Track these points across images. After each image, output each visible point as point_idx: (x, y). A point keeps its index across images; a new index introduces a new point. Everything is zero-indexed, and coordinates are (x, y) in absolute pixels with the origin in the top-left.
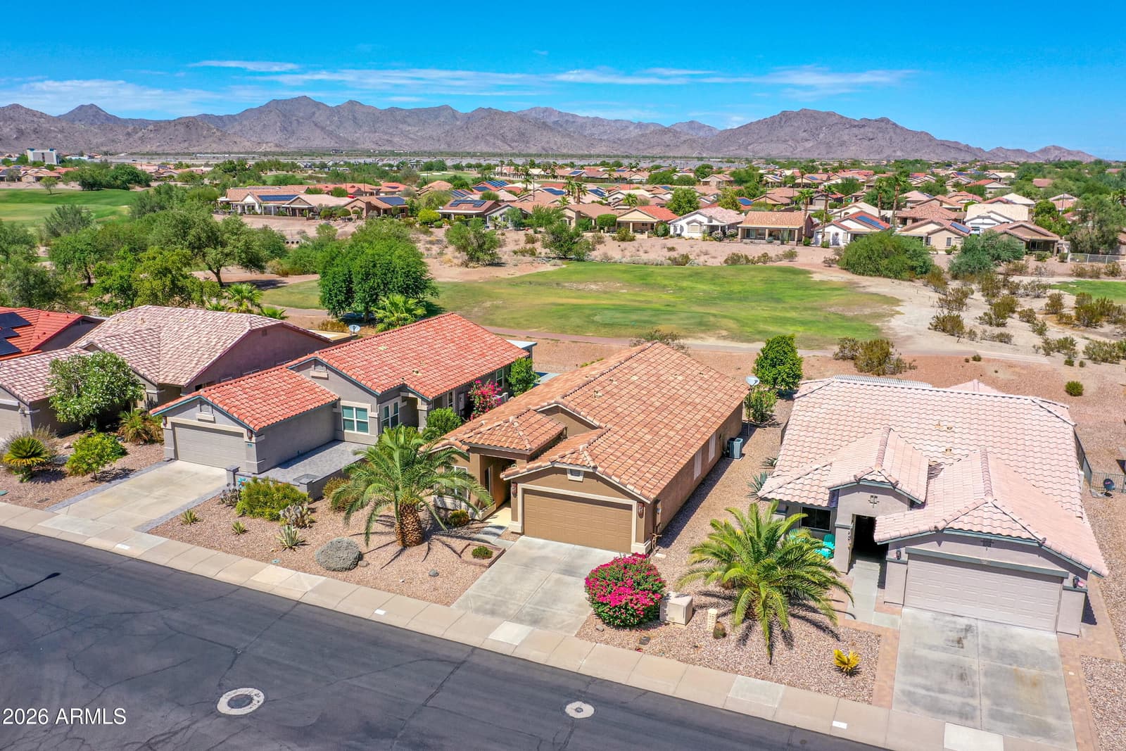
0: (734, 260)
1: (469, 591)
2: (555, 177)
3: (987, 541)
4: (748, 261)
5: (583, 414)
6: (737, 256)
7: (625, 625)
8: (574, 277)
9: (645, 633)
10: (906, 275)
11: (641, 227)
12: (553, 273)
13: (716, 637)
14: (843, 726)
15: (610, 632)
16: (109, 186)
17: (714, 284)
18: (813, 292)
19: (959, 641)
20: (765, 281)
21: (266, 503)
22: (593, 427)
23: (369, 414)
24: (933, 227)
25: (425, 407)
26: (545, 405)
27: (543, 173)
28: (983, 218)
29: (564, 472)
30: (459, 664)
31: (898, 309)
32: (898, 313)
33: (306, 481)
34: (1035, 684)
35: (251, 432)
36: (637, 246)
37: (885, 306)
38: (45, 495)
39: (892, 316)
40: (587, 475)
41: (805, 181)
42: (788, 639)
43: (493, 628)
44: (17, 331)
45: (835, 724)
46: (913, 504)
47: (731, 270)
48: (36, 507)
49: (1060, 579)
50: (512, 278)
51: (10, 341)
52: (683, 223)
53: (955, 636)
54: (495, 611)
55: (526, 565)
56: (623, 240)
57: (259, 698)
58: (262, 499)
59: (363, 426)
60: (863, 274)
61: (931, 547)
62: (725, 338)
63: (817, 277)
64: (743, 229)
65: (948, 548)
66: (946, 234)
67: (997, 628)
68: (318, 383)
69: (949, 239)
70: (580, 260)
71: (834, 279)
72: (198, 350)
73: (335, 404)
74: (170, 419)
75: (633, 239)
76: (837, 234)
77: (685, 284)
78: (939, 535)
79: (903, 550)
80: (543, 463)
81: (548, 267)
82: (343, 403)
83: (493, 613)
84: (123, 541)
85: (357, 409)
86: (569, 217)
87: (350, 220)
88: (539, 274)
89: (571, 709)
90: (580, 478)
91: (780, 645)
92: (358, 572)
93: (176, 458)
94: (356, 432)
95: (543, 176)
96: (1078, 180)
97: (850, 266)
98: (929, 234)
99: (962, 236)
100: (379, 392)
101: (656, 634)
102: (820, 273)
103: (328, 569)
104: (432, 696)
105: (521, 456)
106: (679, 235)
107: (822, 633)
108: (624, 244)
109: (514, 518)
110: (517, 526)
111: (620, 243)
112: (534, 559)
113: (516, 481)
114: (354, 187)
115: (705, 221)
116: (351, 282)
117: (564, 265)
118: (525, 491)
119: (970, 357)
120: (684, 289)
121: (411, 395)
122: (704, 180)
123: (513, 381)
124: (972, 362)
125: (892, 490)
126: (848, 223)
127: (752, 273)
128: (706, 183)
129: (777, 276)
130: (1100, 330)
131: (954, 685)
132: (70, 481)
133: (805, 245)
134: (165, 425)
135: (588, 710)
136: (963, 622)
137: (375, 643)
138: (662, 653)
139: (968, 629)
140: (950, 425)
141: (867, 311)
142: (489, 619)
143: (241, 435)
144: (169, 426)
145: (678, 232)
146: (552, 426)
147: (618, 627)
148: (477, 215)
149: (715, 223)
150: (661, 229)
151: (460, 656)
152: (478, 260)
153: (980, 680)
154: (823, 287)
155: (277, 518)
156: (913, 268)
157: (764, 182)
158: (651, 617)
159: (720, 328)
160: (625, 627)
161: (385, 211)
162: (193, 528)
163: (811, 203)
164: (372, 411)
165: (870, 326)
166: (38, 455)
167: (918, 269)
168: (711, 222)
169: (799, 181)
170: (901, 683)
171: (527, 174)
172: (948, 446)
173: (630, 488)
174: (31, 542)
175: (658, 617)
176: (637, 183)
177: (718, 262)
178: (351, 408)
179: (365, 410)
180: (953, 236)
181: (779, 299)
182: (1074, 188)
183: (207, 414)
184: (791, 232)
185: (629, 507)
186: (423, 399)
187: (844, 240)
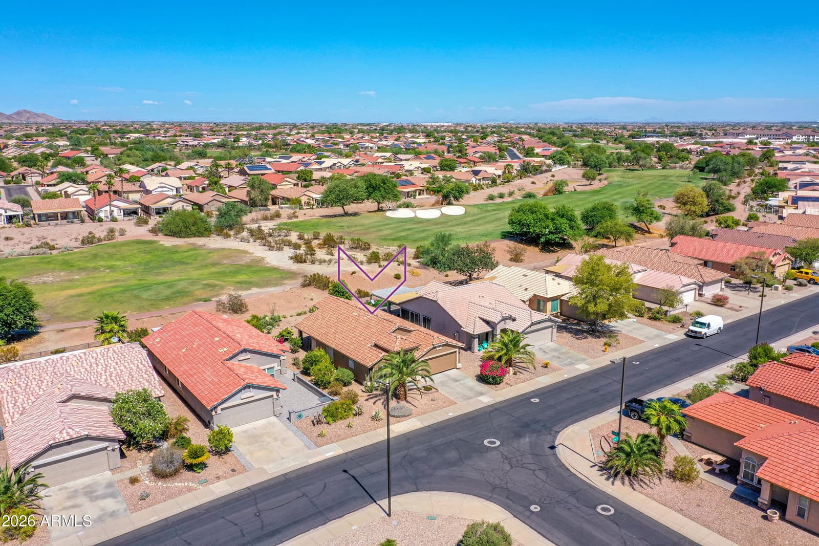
3: (540, 322)
4: (98, 240)
6: (89, 237)
13: (516, 375)
15: (499, 386)
26: (394, 328)
29: (434, 348)
31: (256, 255)
35: (278, 392)
40: (443, 346)
42: (524, 367)
43: (480, 400)
45: (565, 376)
46: (514, 320)
49: (552, 326)
61: (529, 330)
65: (533, 328)
67: (544, 346)
74: (220, 407)
78: (533, 324)
80: (427, 347)
85: (268, 369)
90: (441, 348)
91: (526, 369)
92: (414, 412)
97: (172, 234)
102: (161, 240)
107: (526, 363)
115: (2, 212)
124: (353, 274)
131: (561, 359)
133: (99, 221)
134: (216, 412)
136: (537, 348)
139: (540, 349)
141: (246, 259)
143: (272, 396)
144: (219, 412)
162: (329, 436)
170: (555, 364)
179: (273, 368)
183: (248, 393)
185: (455, 352)
187: (119, 215)
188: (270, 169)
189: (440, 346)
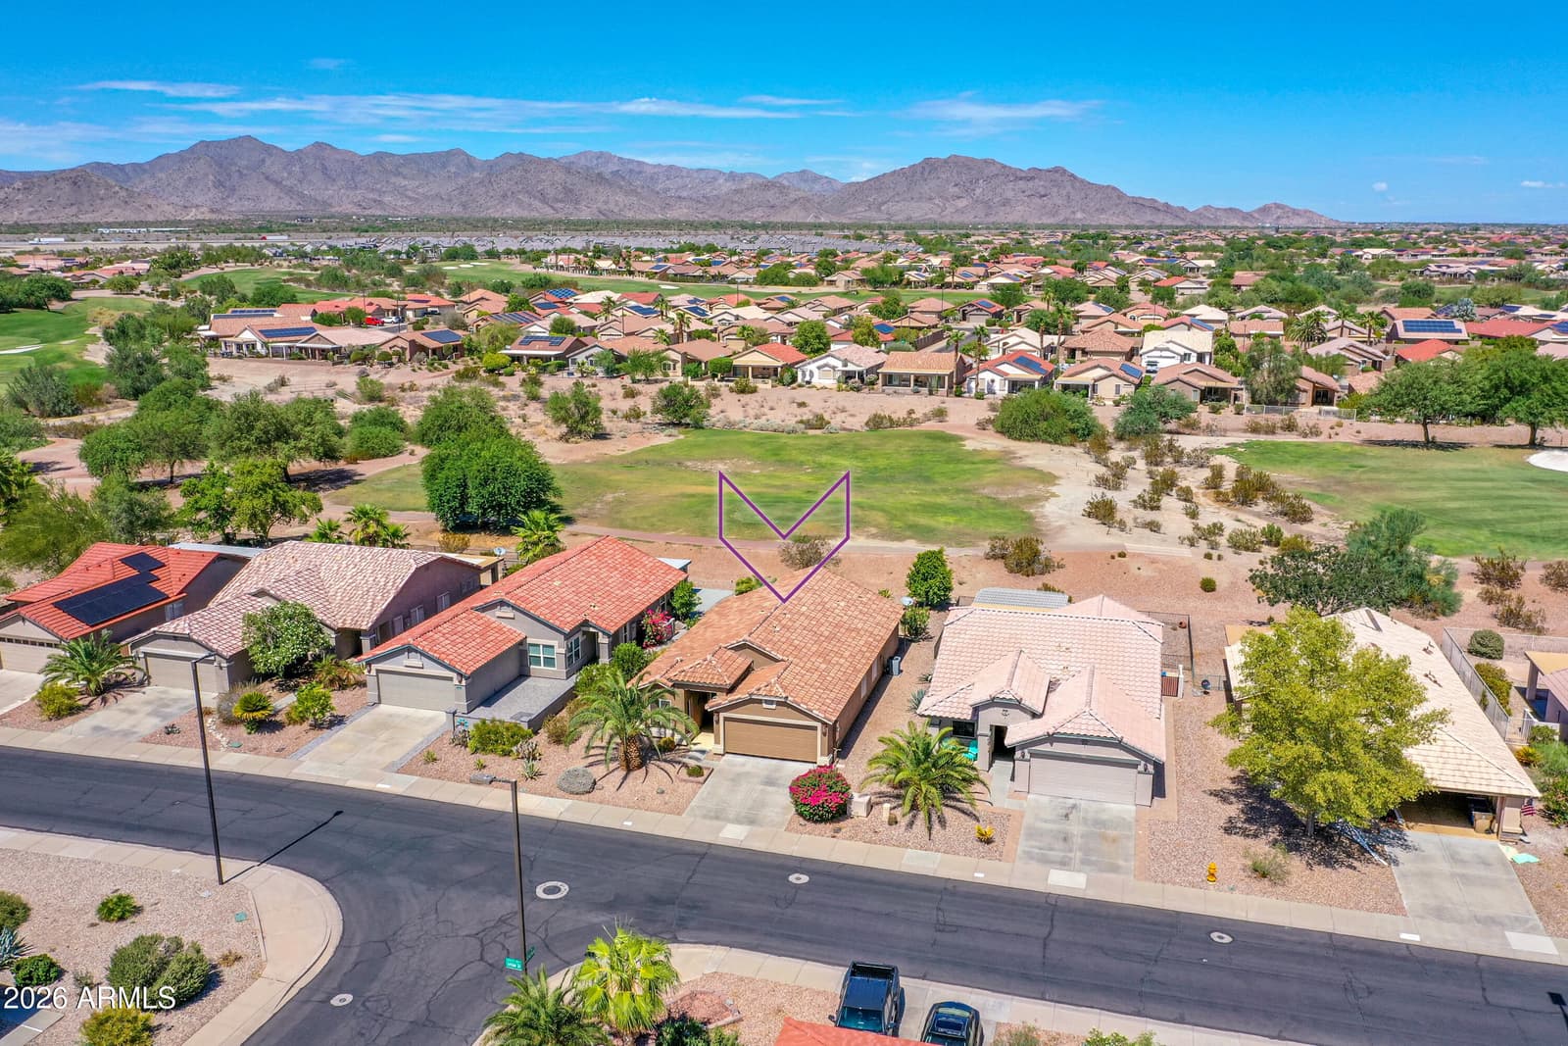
0: (876, 423)
1: (693, 804)
2: (631, 273)
3: (1085, 741)
4: (893, 423)
5: (768, 649)
6: (880, 417)
7: (822, 820)
8: (696, 453)
9: (837, 825)
10: (1067, 439)
11: (763, 373)
12: (671, 446)
13: (890, 824)
14: (981, 875)
15: (811, 826)
16: (21, 305)
17: (857, 458)
18: (966, 467)
19: (1067, 816)
20: (913, 452)
21: (497, 741)
22: (777, 661)
23: (556, 650)
24: (1099, 372)
25: (606, 641)
26: (734, 642)
27: (614, 266)
28: (1161, 350)
29: (760, 702)
30: (703, 856)
31: (1054, 489)
32: (1054, 495)
33: (527, 719)
34: (1114, 841)
35: (461, 675)
36: (760, 399)
37: (1041, 486)
38: (279, 744)
39: (1047, 499)
40: (779, 704)
41: (956, 279)
42: (942, 822)
43: (720, 830)
44: (155, 573)
45: (976, 875)
46: (1035, 715)
47: (873, 439)
48: (276, 756)
49: (1135, 766)
50: (623, 456)
51: (154, 585)
52: (813, 367)
53: (1064, 812)
54: (719, 815)
55: (733, 780)
56: (742, 391)
57: (565, 889)
58: (493, 737)
59: (549, 662)
60: (1020, 440)
61: (1045, 748)
62: (874, 536)
63: (969, 445)
64: (885, 375)
65: (1059, 748)
66: (1115, 381)
67: (1095, 806)
68: (503, 623)
69: (1118, 386)
70: (698, 426)
71: (989, 447)
72: (368, 591)
73: (522, 643)
74: (374, 667)
75: (754, 391)
76: (993, 381)
77: (824, 459)
78: (1051, 738)
79: (1026, 751)
80: (740, 694)
81: (662, 439)
82: (529, 641)
83: (717, 818)
84: (381, 781)
85: (544, 646)
86: (673, 361)
87: (391, 365)
88: (654, 449)
89: (792, 878)
90: (774, 707)
91: (936, 826)
92: (596, 793)
93: (380, 703)
94: (542, 667)
95: (614, 272)
96: (1283, 279)
97: (1006, 430)
98: (1096, 381)
99: (1132, 383)
100: (567, 630)
101: (845, 824)
102: (973, 439)
103: (572, 793)
104: (690, 877)
105: (721, 690)
106: (808, 383)
107: (966, 817)
108: (745, 398)
109: (717, 742)
110: (720, 749)
111: (740, 396)
112: (739, 775)
113: (717, 712)
114: (371, 304)
115: (839, 365)
116: (465, 486)
117: (680, 435)
118: (726, 719)
119: (1115, 552)
120: (823, 467)
121: (592, 630)
122: (829, 278)
123: (677, 605)
124: (1117, 558)
125: (1017, 705)
126: (1005, 368)
127: (898, 441)
128: (832, 283)
129: (925, 444)
130: (1255, 509)
131: (1060, 845)
132: (291, 731)
133: (957, 396)
134: (369, 672)
135: (805, 879)
136: (1072, 801)
137: (633, 845)
138: (851, 838)
139: (1074, 807)
140: (1068, 646)
141: (1022, 493)
142: (716, 823)
143: (451, 679)
144: (373, 673)
145: (807, 378)
146: (742, 661)
147: (816, 822)
148: (557, 357)
149: (851, 367)
150: (787, 377)
151: (702, 850)
152: (580, 433)
153: (1078, 841)
154: (976, 459)
155: (506, 754)
156: (1074, 431)
157: (904, 282)
158: (841, 812)
159: (868, 524)
160: (821, 822)
161: (434, 351)
162: (437, 766)
163: (964, 319)
164: (560, 648)
165: (1024, 513)
166: (264, 708)
167: (1080, 432)
168: (846, 366)
169: (949, 279)
170: (1022, 846)
171: (593, 269)
172: (1066, 664)
173: (815, 713)
174: (298, 786)
175: (845, 813)
176: (742, 283)
177: (858, 422)
178: (538, 645)
179: (552, 647)
180: (1122, 383)
181: (928, 477)
182: (1278, 290)
183: (415, 660)
184: (941, 378)
185: (815, 728)
186: (604, 633)
187: (1001, 390)
188: (1460, 331)
189: (771, 702)
